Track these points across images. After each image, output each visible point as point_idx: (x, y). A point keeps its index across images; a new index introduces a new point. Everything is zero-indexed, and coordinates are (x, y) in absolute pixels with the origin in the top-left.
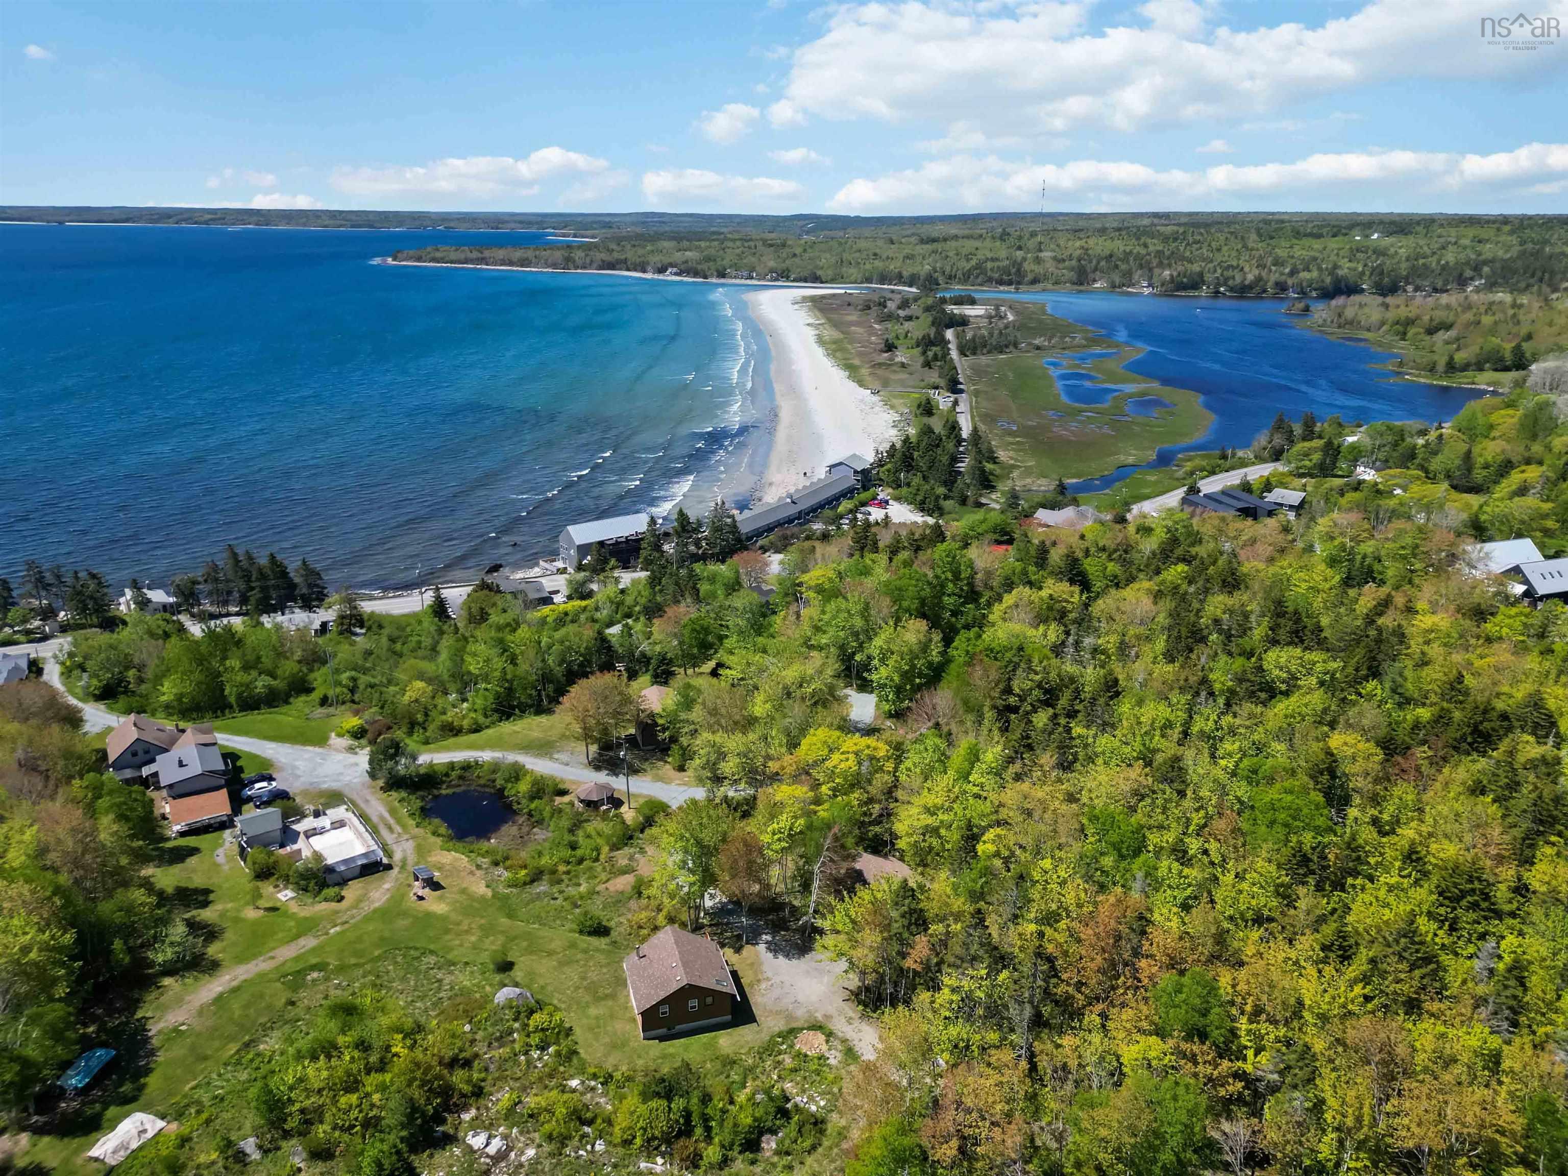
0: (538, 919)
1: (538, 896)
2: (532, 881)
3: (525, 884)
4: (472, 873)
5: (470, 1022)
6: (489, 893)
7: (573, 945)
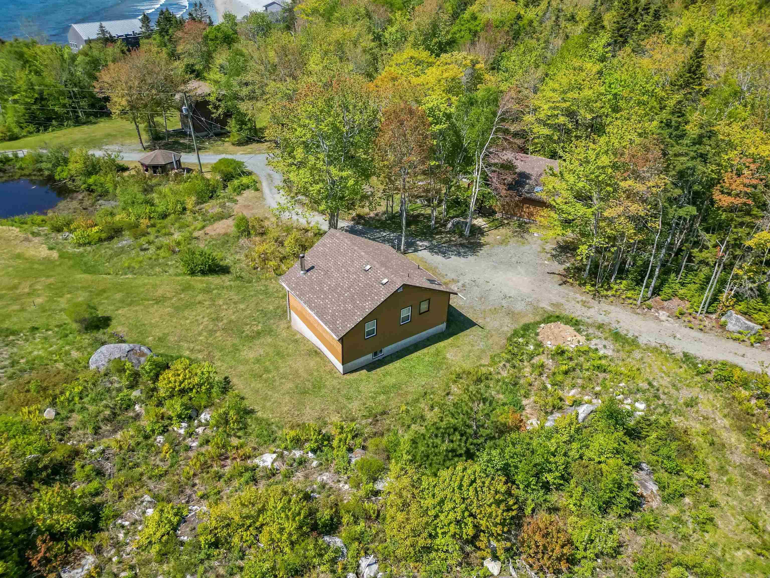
0: (130, 269)
1: (122, 250)
2: (110, 238)
3: (101, 240)
4: (26, 239)
5: (53, 404)
6: (55, 254)
7: (187, 288)
